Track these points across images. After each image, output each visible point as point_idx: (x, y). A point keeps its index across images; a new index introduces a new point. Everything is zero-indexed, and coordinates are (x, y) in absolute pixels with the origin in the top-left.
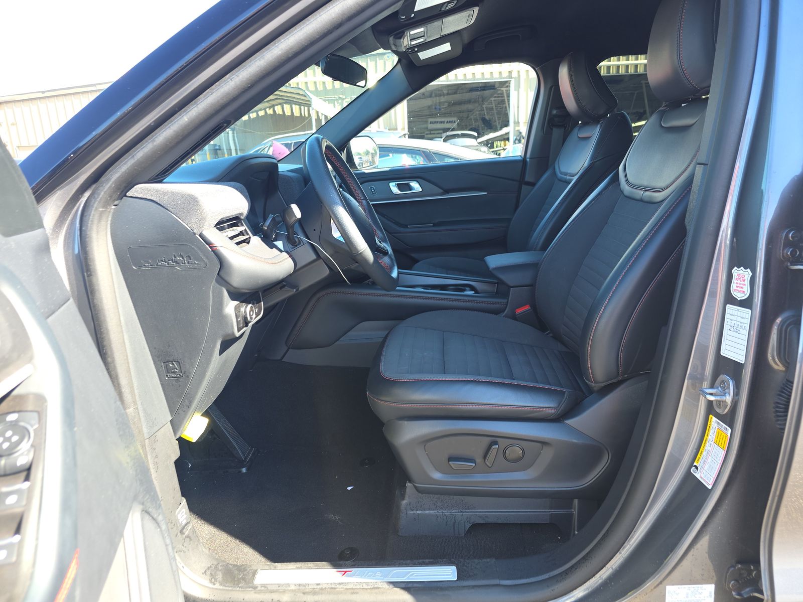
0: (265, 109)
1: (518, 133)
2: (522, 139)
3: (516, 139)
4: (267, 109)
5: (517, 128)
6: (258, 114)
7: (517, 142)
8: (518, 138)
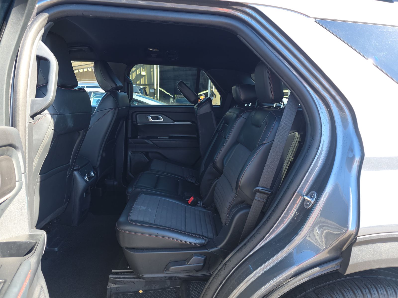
0: (87, 68)
1: (212, 92)
2: (213, 95)
3: (211, 95)
4: (89, 69)
5: (211, 90)
6: (83, 70)
7: (211, 96)
8: (212, 94)
